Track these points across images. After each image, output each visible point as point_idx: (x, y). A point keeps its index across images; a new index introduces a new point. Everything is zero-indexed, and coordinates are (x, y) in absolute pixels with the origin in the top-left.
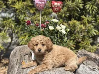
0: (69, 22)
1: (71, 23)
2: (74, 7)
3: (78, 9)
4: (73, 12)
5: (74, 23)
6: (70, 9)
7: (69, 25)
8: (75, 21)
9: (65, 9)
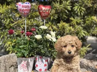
0: (58, 24)
1: (60, 25)
2: (62, 9)
3: (66, 11)
4: (61, 14)
5: (63, 26)
6: (58, 11)
7: (58, 27)
8: (64, 23)
9: (53, 11)
